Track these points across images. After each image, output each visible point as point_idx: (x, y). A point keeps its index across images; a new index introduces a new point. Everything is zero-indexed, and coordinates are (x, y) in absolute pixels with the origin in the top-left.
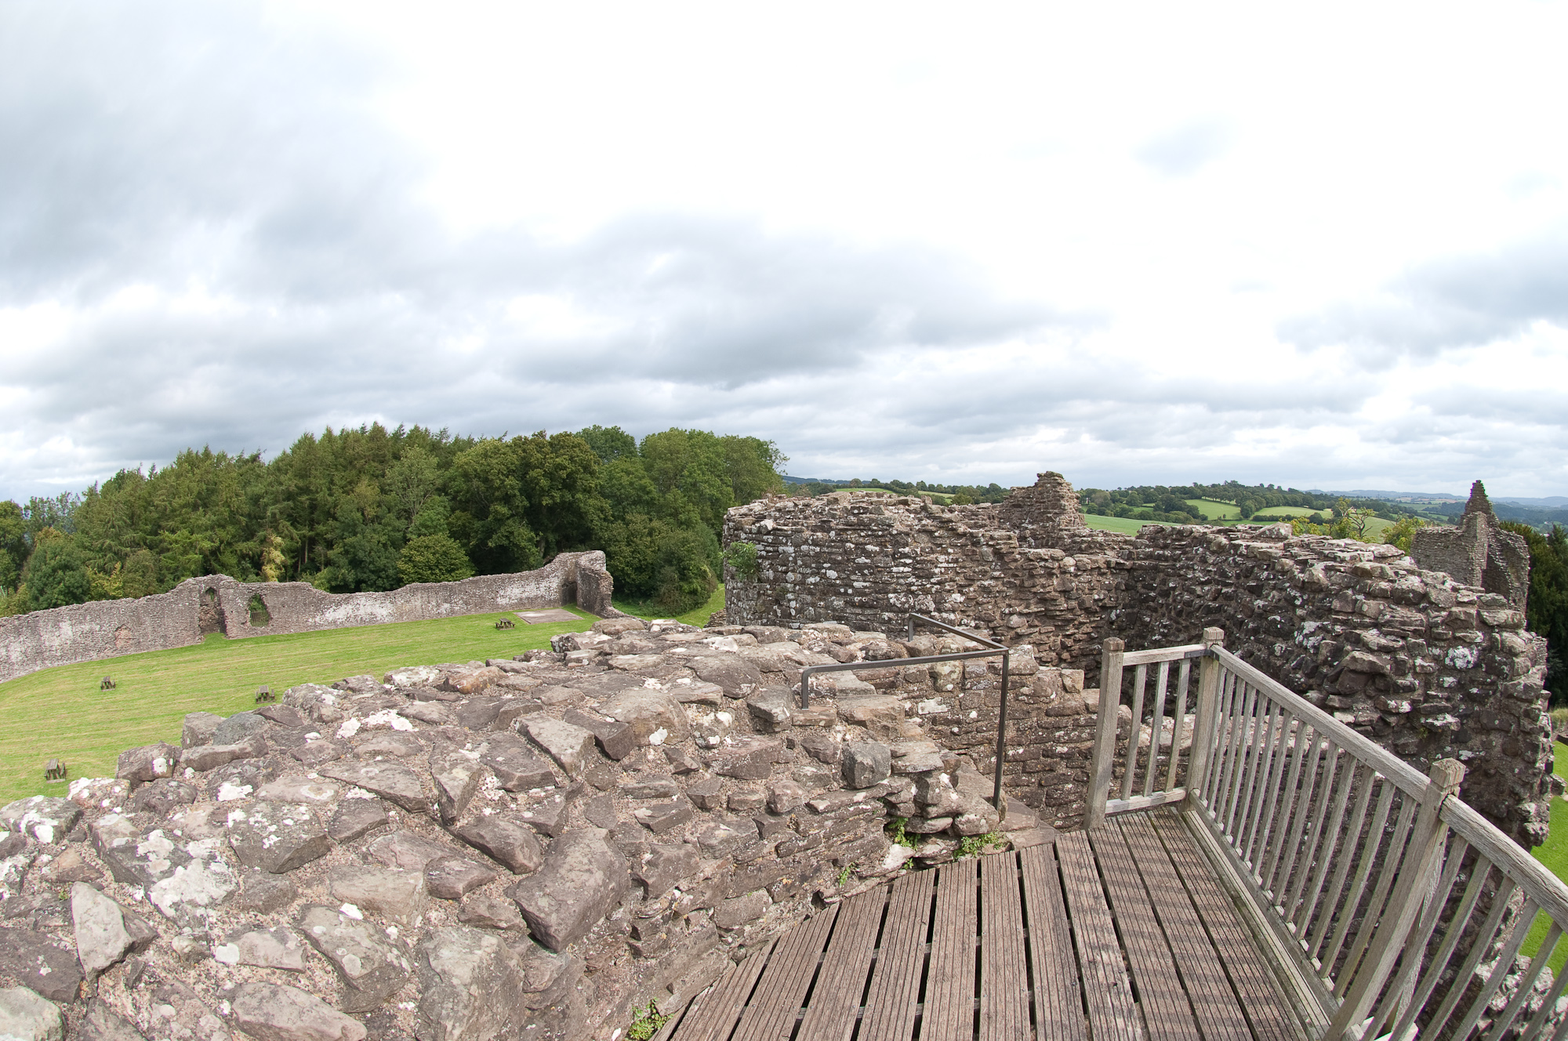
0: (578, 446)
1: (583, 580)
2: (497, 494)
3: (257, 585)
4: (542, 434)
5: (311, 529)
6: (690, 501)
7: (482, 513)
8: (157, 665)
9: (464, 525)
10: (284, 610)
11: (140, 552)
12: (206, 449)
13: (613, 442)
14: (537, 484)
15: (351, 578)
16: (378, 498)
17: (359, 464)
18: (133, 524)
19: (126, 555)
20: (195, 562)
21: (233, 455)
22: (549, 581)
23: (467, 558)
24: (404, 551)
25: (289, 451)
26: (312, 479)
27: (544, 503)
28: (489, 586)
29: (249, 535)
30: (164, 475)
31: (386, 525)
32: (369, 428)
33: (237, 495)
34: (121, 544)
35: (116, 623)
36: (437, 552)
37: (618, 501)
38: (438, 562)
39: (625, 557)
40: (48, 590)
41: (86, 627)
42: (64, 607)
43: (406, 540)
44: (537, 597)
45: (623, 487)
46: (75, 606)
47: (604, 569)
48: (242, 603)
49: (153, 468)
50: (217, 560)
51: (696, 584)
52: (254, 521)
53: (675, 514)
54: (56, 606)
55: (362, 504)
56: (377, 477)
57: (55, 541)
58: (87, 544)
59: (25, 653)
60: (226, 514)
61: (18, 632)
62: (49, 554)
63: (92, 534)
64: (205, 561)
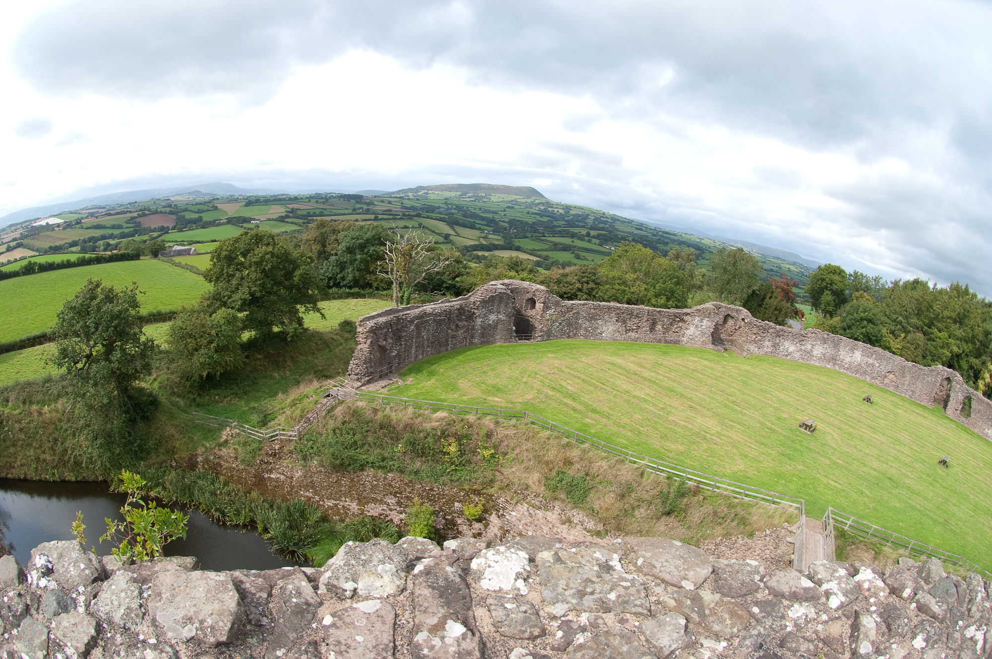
3: (972, 390)
8: (902, 406)
10: (978, 415)
11: (917, 334)
12: (967, 286)
18: (918, 314)
19: (910, 332)
20: (946, 357)
21: (980, 296)
29: (978, 356)
30: (941, 292)
33: (978, 326)
34: (909, 324)
35: (889, 368)
40: (854, 329)
41: (871, 361)
42: (861, 343)
46: (869, 346)
48: (961, 397)
49: (935, 285)
50: (958, 362)
52: (983, 348)
54: (856, 339)
57: (865, 302)
58: (887, 313)
59: (824, 355)
60: (971, 335)
61: (824, 341)
62: (861, 309)
63: (892, 308)
64: (952, 359)
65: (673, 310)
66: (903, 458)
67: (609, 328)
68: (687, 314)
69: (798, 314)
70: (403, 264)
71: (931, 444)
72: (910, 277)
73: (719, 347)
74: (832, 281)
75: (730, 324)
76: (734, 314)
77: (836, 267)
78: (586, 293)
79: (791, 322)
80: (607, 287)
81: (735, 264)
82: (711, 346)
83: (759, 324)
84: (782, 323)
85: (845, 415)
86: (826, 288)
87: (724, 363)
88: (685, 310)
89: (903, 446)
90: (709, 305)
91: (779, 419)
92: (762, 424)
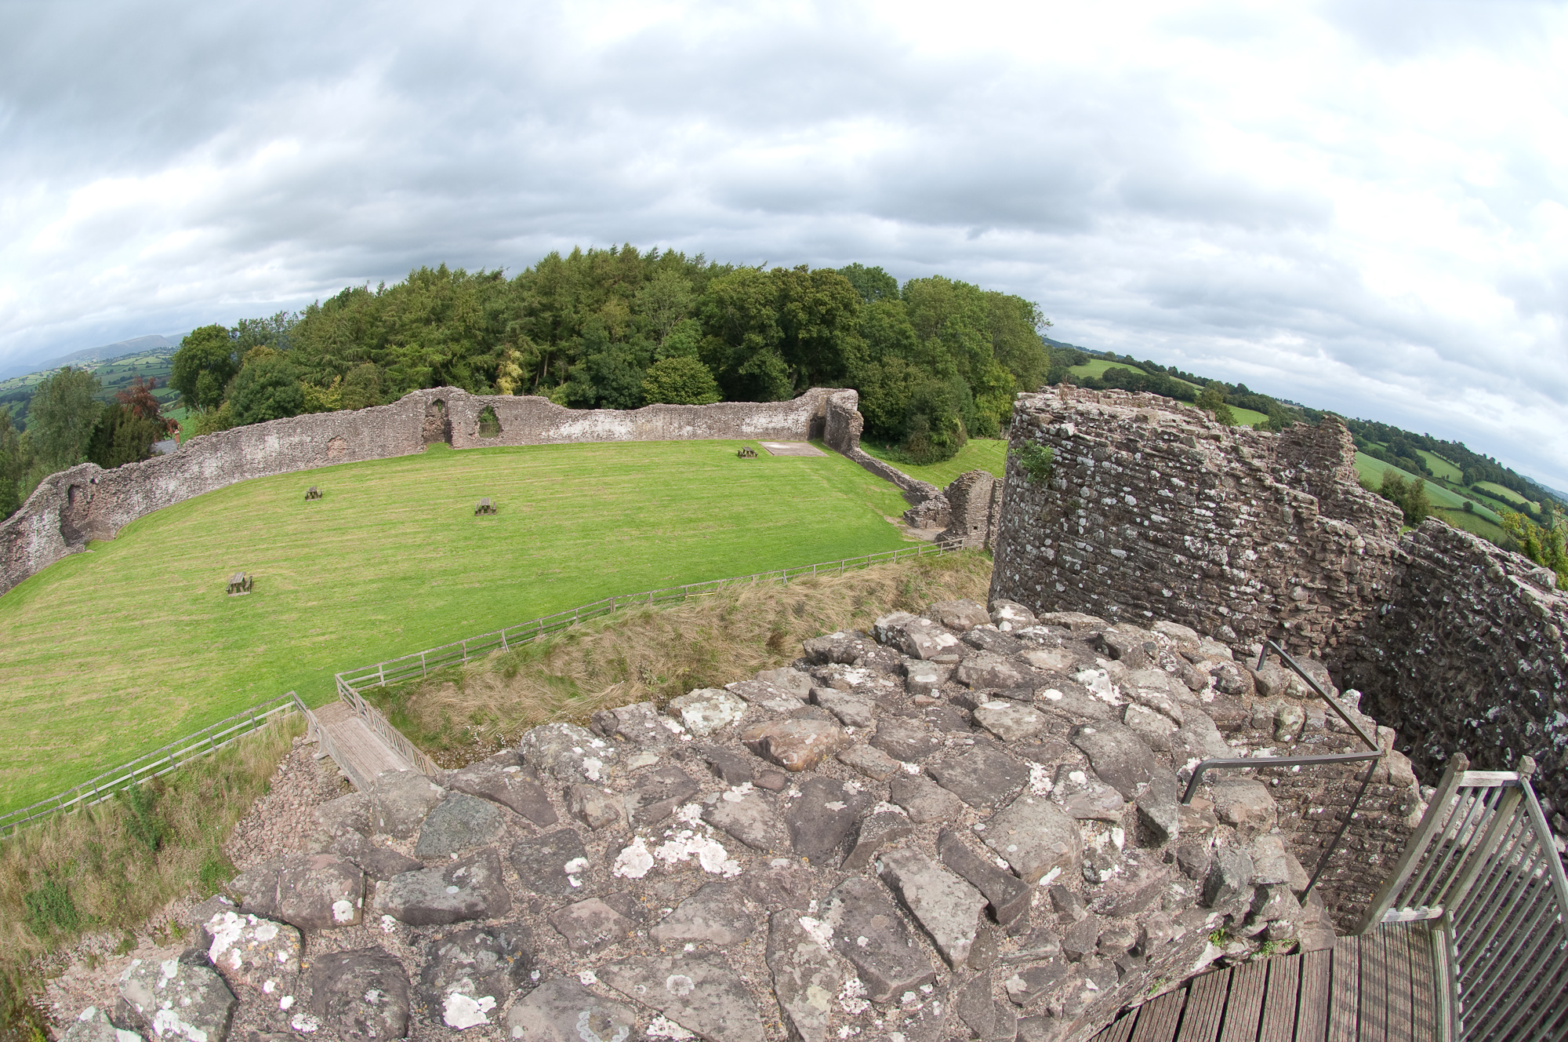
0: (841, 283)
1: (833, 418)
2: (752, 323)
3: (490, 397)
4: (804, 268)
5: (553, 344)
6: (949, 351)
7: (735, 339)
8: (372, 474)
9: (715, 350)
10: (516, 423)
11: (362, 366)
12: (443, 266)
13: (875, 282)
14: (795, 317)
15: (591, 392)
16: (627, 318)
17: (607, 284)
18: (357, 338)
19: (348, 368)
20: (424, 375)
21: (472, 272)
22: (799, 414)
23: (715, 383)
24: (650, 371)
25: (533, 269)
26: (557, 297)
27: (800, 336)
28: (735, 413)
29: (485, 347)
30: (394, 292)
31: (633, 345)
32: (620, 248)
33: (474, 311)
34: (343, 358)
35: (330, 434)
36: (685, 374)
37: (876, 343)
38: (684, 384)
39: (877, 399)
40: (255, 407)
41: (296, 439)
42: (271, 422)
43: (653, 360)
44: (783, 429)
45: (883, 329)
46: (285, 419)
47: (855, 408)
48: (471, 415)
49: (382, 285)
50: (449, 373)
51: (946, 436)
52: (492, 335)
53: (932, 362)
54: (262, 420)
55: (610, 323)
56: (627, 297)
57: (266, 359)
58: (303, 360)
59: (222, 468)
60: (461, 329)
61: (215, 448)
62: (258, 373)
63: (309, 350)
64: (435, 374)
65: (3, 526)
66: (410, 541)
68: (22, 519)
69: (166, 428)
71: (448, 497)
72: (336, 292)
73: (78, 546)
74: (207, 352)
75: (78, 499)
76: (79, 479)
77: (210, 328)
79: (159, 446)
81: (62, 398)
82: (67, 551)
83: (114, 476)
84: (148, 455)
85: (287, 535)
86: (200, 366)
87: (92, 565)
88: (19, 514)
89: (401, 526)
90: (43, 487)
91: (195, 600)
92: (177, 623)
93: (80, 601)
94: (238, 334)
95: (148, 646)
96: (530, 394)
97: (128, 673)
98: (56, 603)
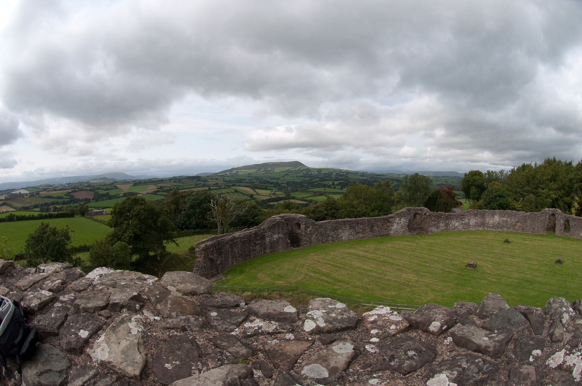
3: (568, 215)
8: (528, 239)
10: (575, 228)
11: (530, 195)
12: (554, 158)
18: (528, 184)
19: (525, 195)
20: (549, 202)
21: (563, 161)
25: (580, 162)
29: (568, 195)
30: (540, 166)
33: (565, 178)
34: (524, 191)
35: (517, 220)
40: (492, 204)
41: (505, 219)
42: (497, 210)
46: (502, 211)
48: (562, 222)
49: (536, 164)
50: (557, 203)
52: (570, 189)
54: (494, 209)
57: (496, 186)
58: (510, 189)
59: (477, 223)
60: (561, 185)
61: (475, 215)
62: (494, 191)
63: (512, 186)
64: (553, 203)
65: (382, 217)
66: (533, 267)
67: (345, 234)
68: (392, 218)
69: (458, 204)
70: (221, 211)
71: (549, 254)
72: (520, 165)
73: (413, 233)
74: (474, 180)
75: (418, 218)
76: (420, 212)
77: (476, 171)
78: (331, 216)
79: (454, 209)
80: (342, 210)
81: (415, 184)
82: (408, 233)
83: (435, 215)
84: (449, 211)
85: (494, 253)
86: (472, 185)
87: (418, 241)
88: (389, 216)
89: (532, 261)
90: (403, 210)
91: (453, 265)
92: (443, 270)
93: (408, 250)
94: (487, 176)
95: (429, 273)
96: (580, 216)
97: (417, 279)
98: (397, 247)
